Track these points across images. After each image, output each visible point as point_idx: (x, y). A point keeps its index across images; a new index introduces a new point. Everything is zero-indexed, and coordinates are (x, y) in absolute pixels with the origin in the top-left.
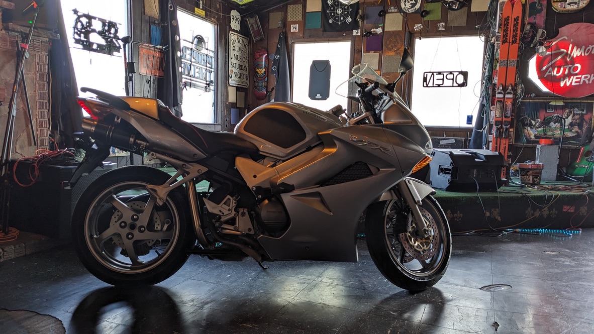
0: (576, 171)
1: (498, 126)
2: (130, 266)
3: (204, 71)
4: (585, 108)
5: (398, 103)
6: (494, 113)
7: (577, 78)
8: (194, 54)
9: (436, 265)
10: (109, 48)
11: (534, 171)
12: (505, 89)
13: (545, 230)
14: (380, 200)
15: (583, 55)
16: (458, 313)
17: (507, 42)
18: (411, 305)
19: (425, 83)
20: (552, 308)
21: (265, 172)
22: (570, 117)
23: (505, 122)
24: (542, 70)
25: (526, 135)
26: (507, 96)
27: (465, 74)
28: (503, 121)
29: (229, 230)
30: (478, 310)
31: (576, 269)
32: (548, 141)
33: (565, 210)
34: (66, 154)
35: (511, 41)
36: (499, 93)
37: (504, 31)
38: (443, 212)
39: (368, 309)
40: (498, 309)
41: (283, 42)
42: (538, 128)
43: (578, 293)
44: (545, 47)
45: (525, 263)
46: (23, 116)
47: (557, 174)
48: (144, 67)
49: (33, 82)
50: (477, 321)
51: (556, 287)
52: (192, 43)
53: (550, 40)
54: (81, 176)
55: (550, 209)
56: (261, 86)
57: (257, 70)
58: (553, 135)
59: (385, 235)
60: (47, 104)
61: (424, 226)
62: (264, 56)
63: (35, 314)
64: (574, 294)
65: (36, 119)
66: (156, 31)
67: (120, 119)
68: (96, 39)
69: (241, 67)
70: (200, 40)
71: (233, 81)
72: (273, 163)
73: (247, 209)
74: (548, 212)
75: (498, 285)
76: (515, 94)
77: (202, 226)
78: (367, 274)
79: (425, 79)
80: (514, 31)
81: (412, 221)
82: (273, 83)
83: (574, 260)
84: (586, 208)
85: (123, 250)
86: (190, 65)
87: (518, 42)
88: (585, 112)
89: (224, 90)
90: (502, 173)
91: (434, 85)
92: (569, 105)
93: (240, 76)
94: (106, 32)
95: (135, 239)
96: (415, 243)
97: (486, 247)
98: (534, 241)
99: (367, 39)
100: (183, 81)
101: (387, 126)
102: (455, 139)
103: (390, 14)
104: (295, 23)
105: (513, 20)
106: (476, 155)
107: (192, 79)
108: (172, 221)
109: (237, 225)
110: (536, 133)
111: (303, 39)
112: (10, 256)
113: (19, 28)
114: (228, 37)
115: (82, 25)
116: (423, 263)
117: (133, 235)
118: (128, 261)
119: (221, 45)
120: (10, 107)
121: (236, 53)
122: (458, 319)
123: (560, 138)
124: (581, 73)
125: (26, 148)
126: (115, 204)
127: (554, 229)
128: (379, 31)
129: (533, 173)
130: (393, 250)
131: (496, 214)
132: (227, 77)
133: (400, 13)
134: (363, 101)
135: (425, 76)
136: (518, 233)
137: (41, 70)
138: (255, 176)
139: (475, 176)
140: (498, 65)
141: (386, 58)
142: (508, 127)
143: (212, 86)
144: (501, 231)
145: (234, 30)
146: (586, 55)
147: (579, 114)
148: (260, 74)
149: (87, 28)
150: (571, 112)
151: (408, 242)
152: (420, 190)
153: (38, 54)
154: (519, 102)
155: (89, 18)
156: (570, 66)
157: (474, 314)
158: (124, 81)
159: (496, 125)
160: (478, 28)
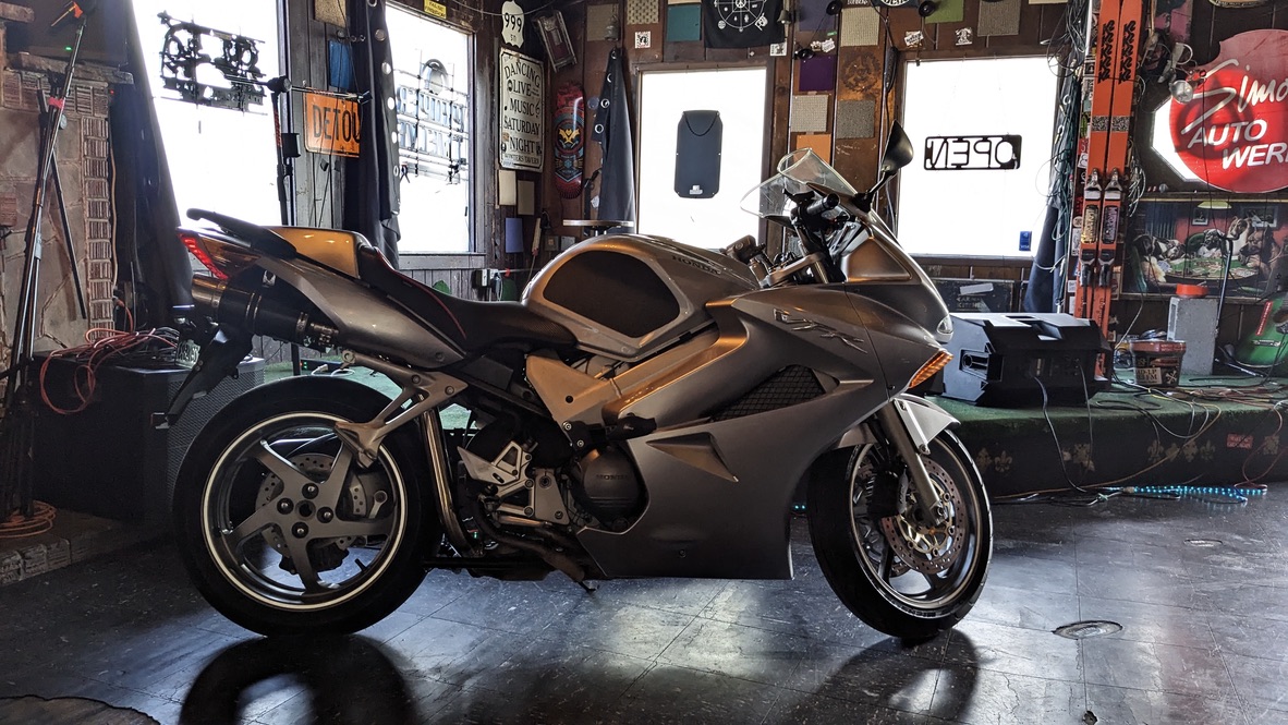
0: (1254, 355)
1: (1089, 260)
2: (301, 594)
3: (446, 139)
4: (1276, 215)
5: (878, 237)
6: (1081, 234)
7: (1258, 151)
8: (424, 102)
9: (959, 581)
10: (240, 95)
11: (1167, 359)
12: (1104, 180)
13: (1189, 488)
14: (840, 446)
15: (1272, 100)
16: (1007, 692)
17: (1108, 77)
18: (906, 673)
19: (928, 161)
20: (1208, 677)
21: (591, 390)
22: (1243, 236)
23: (1104, 251)
24: (1183, 133)
25: (1147, 274)
26: (1108, 196)
27: (1015, 141)
28: (1100, 249)
29: (514, 514)
30: (1050, 682)
31: (1257, 582)
32: (1197, 289)
33: (1232, 445)
34: (154, 342)
35: (1117, 76)
36: (1091, 189)
37: (1103, 52)
38: (974, 466)
39: (816, 683)
40: (1092, 680)
41: (618, 71)
42: (1173, 259)
43: (1264, 639)
44: (1191, 83)
45: (1149, 570)
46: (56, 256)
47: (1215, 362)
48: (316, 135)
49: (76, 179)
50: (1049, 709)
51: (1216, 626)
52: (419, 77)
53: (1201, 68)
54: (191, 399)
55: (1200, 442)
56: (571, 169)
57: (562, 132)
58: (1206, 274)
59: (850, 520)
60: (109, 226)
61: (934, 500)
62: (577, 101)
63: (100, 706)
64: (1255, 642)
65: (86, 260)
66: (341, 56)
67: (274, 278)
68: (209, 76)
69: (526, 127)
70: (437, 68)
71: (510, 158)
72: (609, 369)
73: (552, 471)
74: (1195, 450)
75: (1092, 624)
76: (1126, 192)
77: (455, 506)
78: (810, 599)
79: (928, 153)
80: (1124, 53)
81: (909, 491)
82: (596, 160)
83: (1251, 560)
84: (1276, 439)
85: (284, 559)
86: (416, 127)
87: (1132, 78)
88: (1274, 225)
89: (489, 178)
90: (1098, 363)
91: (949, 166)
92: (1242, 209)
93: (525, 147)
94: (231, 61)
95: (311, 535)
96: (914, 536)
97: (1062, 531)
98: (1167, 516)
99: (802, 64)
100: (401, 163)
101: (853, 287)
102: (994, 284)
103: (852, 10)
104: (642, 28)
105: (1122, 29)
106: (1040, 327)
107: (420, 156)
108: (390, 496)
109: (532, 507)
110: (1170, 270)
111: (662, 65)
112: (40, 568)
113: (45, 64)
114: (496, 61)
115: (180, 47)
116: (932, 579)
117: (306, 528)
118: (295, 581)
119: (482, 80)
120: (29, 239)
121: (515, 96)
122: (1009, 706)
123: (1221, 281)
124: (1266, 140)
125: (65, 325)
126: (265, 461)
127: (1208, 486)
128: (828, 46)
129: (1162, 362)
130: (866, 551)
131: (1085, 456)
132: (495, 149)
133: (874, 6)
134: (804, 232)
135: (929, 146)
136: (1132, 495)
137: (93, 152)
138: (569, 400)
139: (1038, 373)
140: (1089, 128)
141: (842, 106)
142: (1110, 263)
143: (464, 170)
144: (1094, 493)
145: (509, 46)
146: (1279, 99)
147: (1263, 229)
148: (569, 140)
149: (189, 53)
150: (1244, 225)
151: (900, 534)
152: (925, 420)
153: (86, 119)
154: (1134, 205)
155: (195, 30)
156: (1244, 124)
157: (1043, 692)
158: (275, 175)
159: (1084, 259)
160: (1046, 46)
